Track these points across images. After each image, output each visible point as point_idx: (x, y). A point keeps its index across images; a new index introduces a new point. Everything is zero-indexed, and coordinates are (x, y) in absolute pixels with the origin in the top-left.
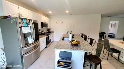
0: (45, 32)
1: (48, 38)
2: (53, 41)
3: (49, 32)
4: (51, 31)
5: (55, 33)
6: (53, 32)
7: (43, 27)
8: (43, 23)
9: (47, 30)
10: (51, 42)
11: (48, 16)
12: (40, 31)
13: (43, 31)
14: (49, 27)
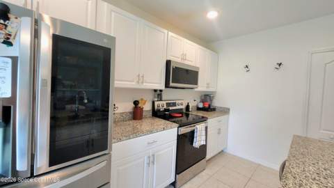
0: (188, 107)
2: (222, 152)
3: (204, 109)
4: (216, 103)
5: (232, 117)
6: (226, 111)
7: (171, 84)
8: (173, 65)
9: (199, 100)
12: (161, 100)
13: (177, 102)
14: (208, 87)
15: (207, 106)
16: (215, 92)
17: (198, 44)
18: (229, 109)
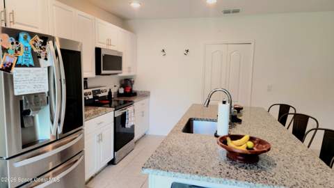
0: (110, 93)
1: (120, 121)
2: (144, 135)
3: (125, 94)
4: (136, 88)
5: (152, 99)
6: (146, 95)
7: (103, 72)
8: (103, 53)
9: (118, 86)
10: (136, 137)
11: (123, 20)
12: (87, 88)
13: (101, 89)
14: (129, 71)
15: (128, 91)
16: (135, 76)
17: (120, 26)
18: (149, 92)
